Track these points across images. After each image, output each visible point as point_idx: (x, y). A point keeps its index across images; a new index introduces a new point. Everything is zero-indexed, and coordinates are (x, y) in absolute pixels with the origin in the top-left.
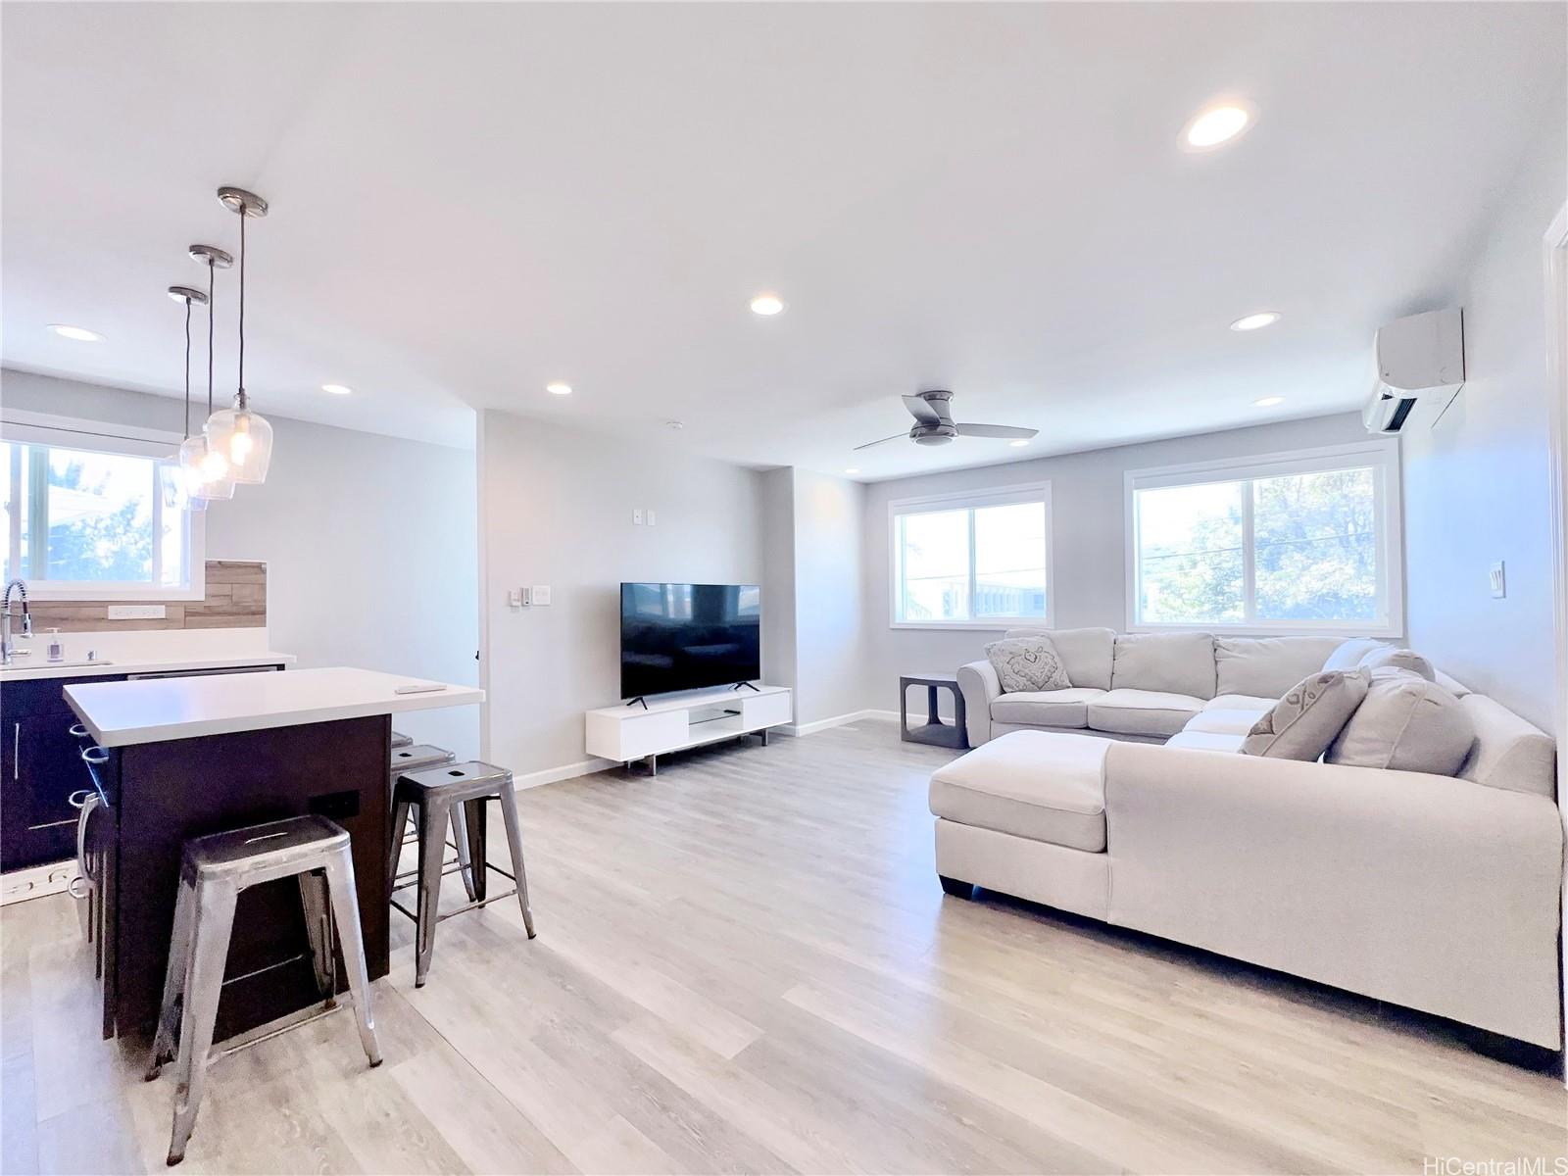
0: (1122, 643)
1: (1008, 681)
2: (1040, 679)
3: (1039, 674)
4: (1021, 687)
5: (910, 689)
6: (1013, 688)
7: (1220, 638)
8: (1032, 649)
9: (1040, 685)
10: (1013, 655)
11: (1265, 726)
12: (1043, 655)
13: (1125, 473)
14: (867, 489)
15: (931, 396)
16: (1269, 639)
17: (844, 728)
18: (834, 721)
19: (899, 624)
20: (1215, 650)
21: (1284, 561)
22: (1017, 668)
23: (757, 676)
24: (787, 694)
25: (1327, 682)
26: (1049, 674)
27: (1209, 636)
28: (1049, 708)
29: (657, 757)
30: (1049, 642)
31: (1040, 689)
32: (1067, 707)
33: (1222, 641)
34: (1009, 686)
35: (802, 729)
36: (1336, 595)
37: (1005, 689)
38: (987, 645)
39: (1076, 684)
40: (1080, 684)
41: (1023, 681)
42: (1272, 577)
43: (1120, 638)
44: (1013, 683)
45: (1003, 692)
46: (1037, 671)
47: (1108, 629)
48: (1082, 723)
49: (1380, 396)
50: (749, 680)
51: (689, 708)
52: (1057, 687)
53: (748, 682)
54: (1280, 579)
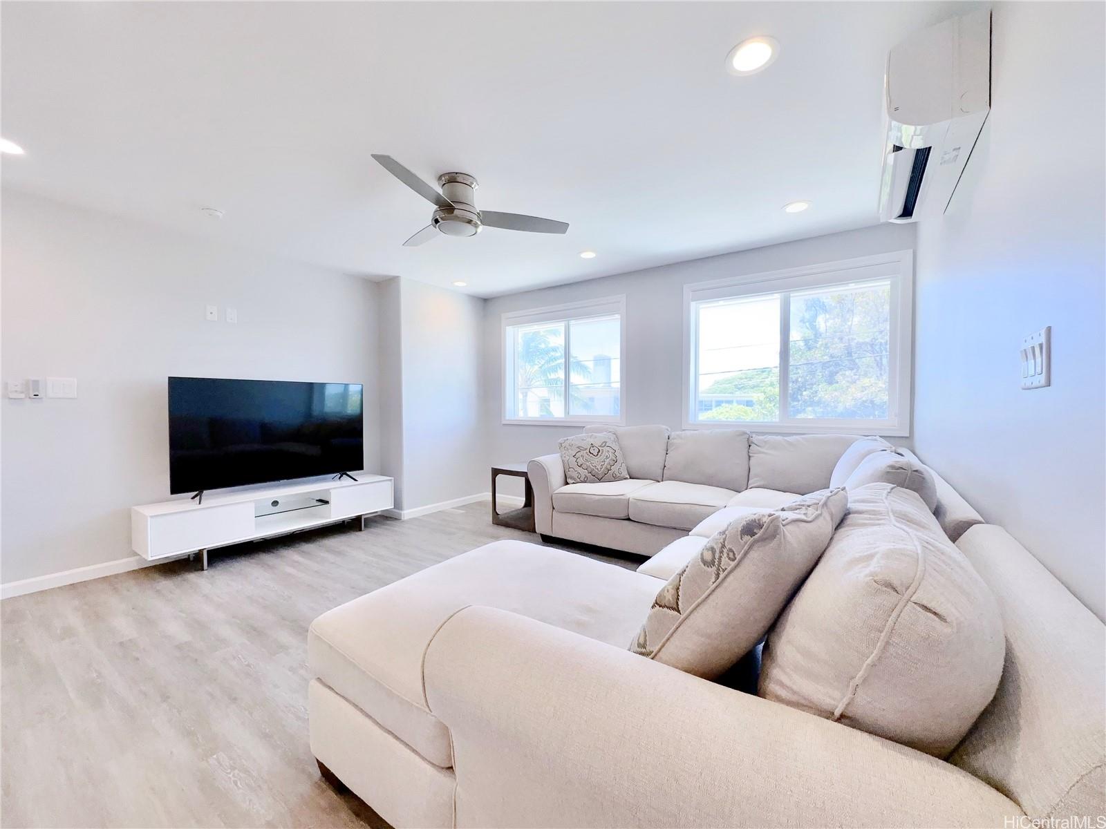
0: (673, 439)
1: (571, 473)
2: (600, 471)
3: (599, 467)
4: (582, 479)
5: (499, 477)
6: (574, 479)
7: (754, 436)
8: (597, 444)
9: (600, 477)
10: (580, 449)
11: (669, 597)
12: (606, 449)
13: (685, 286)
14: (485, 303)
15: (451, 179)
16: (797, 437)
17: (453, 510)
18: (446, 505)
19: (508, 420)
20: (750, 446)
21: (839, 377)
22: (581, 461)
23: (360, 467)
24: (389, 483)
25: (753, 534)
26: (609, 467)
27: (745, 433)
28: (599, 500)
29: (208, 551)
30: (613, 437)
31: (600, 480)
32: (614, 500)
33: (755, 438)
34: (572, 478)
35: (407, 514)
36: (872, 402)
37: (569, 481)
38: (561, 440)
39: (634, 475)
40: (637, 476)
41: (584, 473)
42: (830, 388)
43: (673, 434)
44: (575, 475)
45: (567, 483)
46: (597, 464)
47: (664, 427)
48: (623, 515)
49: (891, 147)
50: (350, 471)
51: (256, 501)
52: (616, 478)
53: (348, 473)
54: (836, 390)
